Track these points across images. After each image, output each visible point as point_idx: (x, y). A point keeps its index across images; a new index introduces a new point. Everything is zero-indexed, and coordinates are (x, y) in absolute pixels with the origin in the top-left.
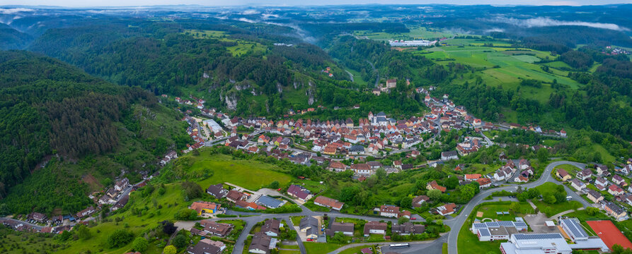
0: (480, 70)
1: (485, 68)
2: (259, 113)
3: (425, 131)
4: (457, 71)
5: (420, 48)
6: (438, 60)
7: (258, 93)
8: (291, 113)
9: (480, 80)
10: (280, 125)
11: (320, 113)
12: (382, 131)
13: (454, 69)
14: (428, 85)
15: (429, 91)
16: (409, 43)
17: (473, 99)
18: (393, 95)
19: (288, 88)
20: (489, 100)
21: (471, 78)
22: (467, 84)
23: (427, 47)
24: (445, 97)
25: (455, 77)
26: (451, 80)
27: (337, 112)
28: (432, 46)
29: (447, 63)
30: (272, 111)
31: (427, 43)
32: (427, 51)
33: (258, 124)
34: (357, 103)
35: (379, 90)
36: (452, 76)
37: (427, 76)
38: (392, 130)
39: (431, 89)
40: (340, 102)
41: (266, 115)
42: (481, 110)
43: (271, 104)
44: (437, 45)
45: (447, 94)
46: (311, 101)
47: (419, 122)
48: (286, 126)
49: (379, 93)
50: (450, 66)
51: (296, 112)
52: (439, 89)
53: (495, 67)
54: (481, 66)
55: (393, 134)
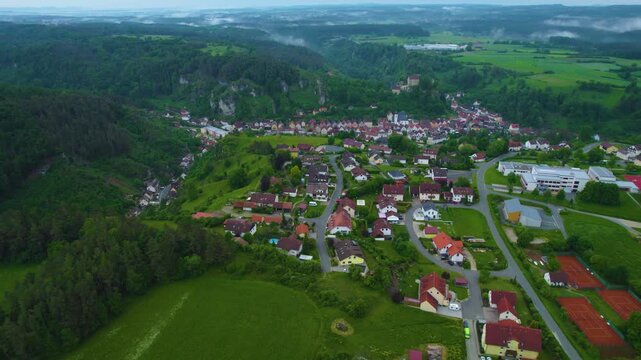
0: (525, 75)
1: (532, 74)
2: (265, 115)
3: (452, 131)
4: (494, 76)
5: (445, 52)
6: (470, 64)
7: (259, 93)
8: (301, 114)
9: (523, 84)
10: (292, 126)
11: (333, 113)
12: (404, 129)
13: (489, 73)
14: (456, 91)
15: (456, 98)
16: (430, 47)
17: (511, 104)
18: (415, 93)
19: (294, 88)
20: (532, 104)
21: (512, 83)
22: (504, 89)
23: (454, 51)
24: (476, 103)
25: (491, 82)
26: (485, 85)
27: (351, 112)
28: (462, 50)
29: (481, 67)
30: (280, 113)
31: (454, 47)
32: (455, 55)
33: (268, 126)
34: (374, 103)
35: (399, 88)
36: (487, 81)
37: (454, 81)
38: (415, 128)
39: (458, 95)
40: (354, 101)
41: (273, 117)
42: (520, 114)
43: (278, 104)
44: (469, 49)
45: (479, 101)
46: (322, 100)
47: (445, 123)
48: (298, 126)
49: (398, 92)
50: (485, 71)
51: (307, 113)
52: (469, 95)
53: (546, 73)
54: (526, 71)
55: (417, 133)
